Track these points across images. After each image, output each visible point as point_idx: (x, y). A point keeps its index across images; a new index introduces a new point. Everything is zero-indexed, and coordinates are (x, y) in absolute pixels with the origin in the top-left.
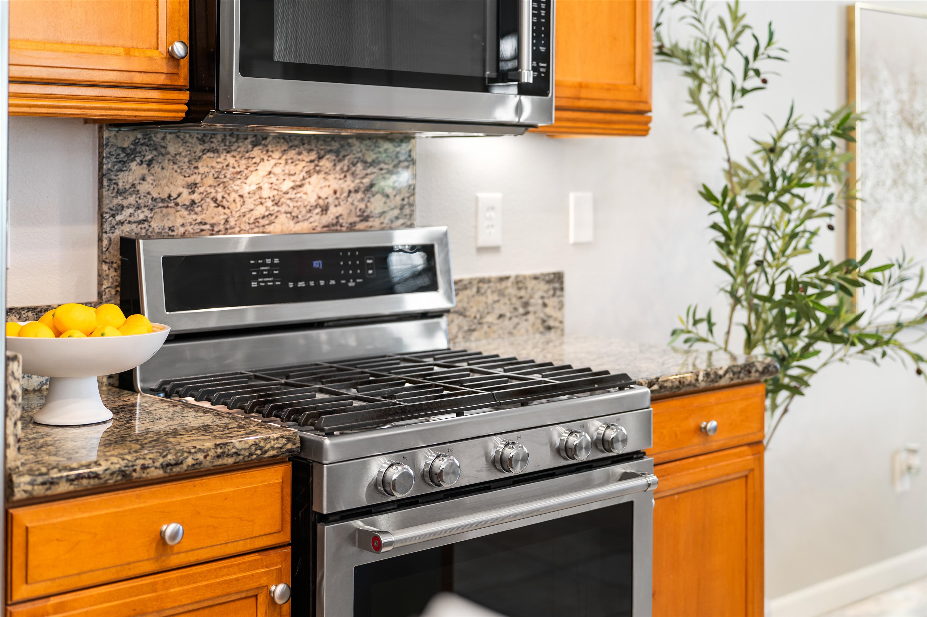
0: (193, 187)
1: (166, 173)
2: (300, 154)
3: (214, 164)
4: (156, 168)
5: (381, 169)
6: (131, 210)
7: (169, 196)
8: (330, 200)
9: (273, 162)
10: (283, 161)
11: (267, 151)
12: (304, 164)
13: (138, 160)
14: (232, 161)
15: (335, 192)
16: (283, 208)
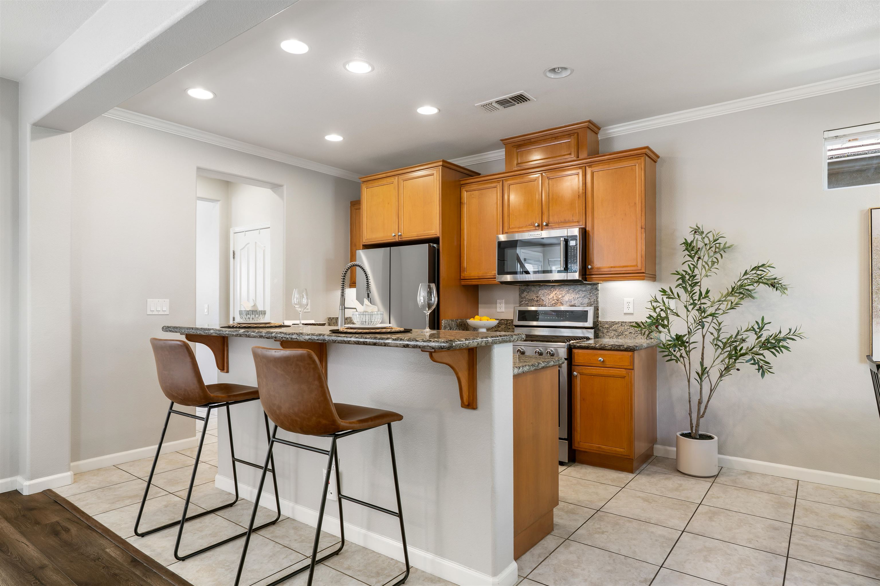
0: (537, 297)
1: (532, 294)
2: (564, 289)
3: (542, 292)
4: (529, 293)
5: (587, 292)
6: (524, 302)
7: (532, 299)
8: (572, 300)
9: (556, 291)
10: (559, 291)
11: (555, 289)
12: (565, 291)
13: (526, 292)
14: (546, 291)
15: (573, 298)
16: (559, 302)
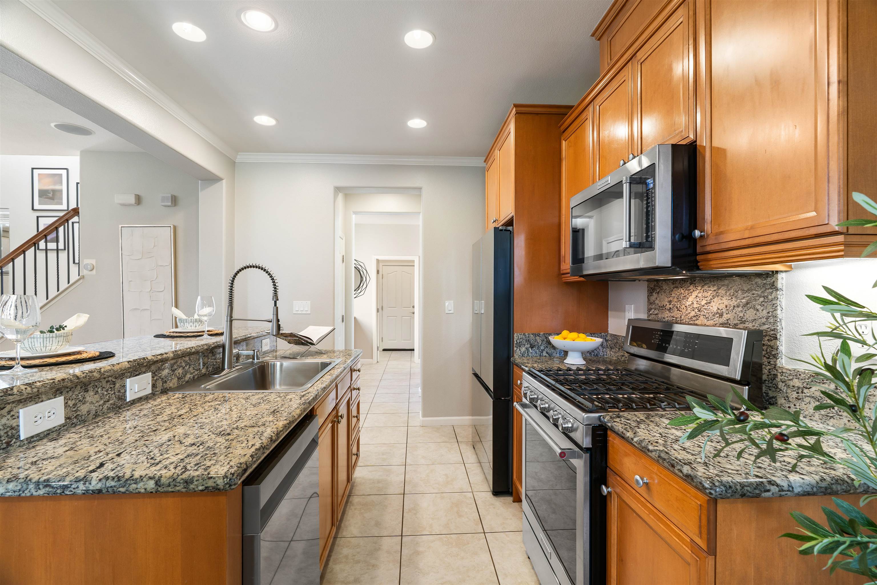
0: (670, 302)
1: (662, 297)
2: (709, 287)
3: (677, 293)
4: (660, 295)
5: (753, 294)
6: (653, 310)
7: (664, 305)
8: (724, 310)
9: (698, 291)
10: (702, 291)
11: (696, 286)
12: (711, 292)
13: (655, 292)
14: (682, 291)
15: (726, 307)
16: (702, 313)
